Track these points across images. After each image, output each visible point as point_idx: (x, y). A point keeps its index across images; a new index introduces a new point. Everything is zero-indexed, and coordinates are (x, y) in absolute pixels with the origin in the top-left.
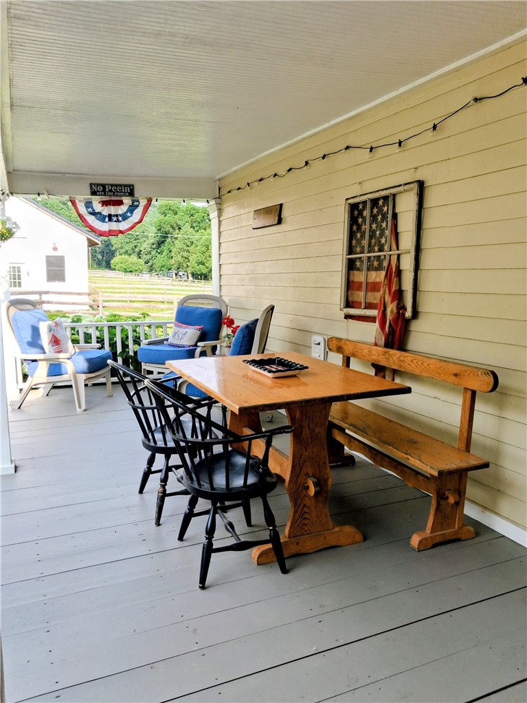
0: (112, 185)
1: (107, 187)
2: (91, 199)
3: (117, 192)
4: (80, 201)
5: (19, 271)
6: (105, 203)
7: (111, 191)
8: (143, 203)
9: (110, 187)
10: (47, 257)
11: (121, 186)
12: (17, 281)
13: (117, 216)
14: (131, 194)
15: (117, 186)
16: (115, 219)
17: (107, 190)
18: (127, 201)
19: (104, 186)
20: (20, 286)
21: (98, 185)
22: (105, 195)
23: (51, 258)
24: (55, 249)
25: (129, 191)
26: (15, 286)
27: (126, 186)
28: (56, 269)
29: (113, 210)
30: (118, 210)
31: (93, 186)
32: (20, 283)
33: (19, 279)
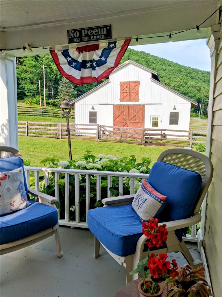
0: (88, 29)
1: (83, 31)
2: (68, 46)
3: (93, 35)
4: (59, 50)
5: (157, 120)
6: (80, 50)
7: (87, 35)
8: (120, 44)
9: (86, 31)
10: (171, 113)
11: (97, 28)
12: (156, 124)
13: (91, 61)
14: (108, 35)
15: (93, 29)
16: (88, 65)
17: (83, 35)
18: (103, 44)
19: (80, 31)
20: (157, 126)
21: (75, 31)
22: (81, 41)
23: (172, 113)
24: (175, 109)
25: (105, 33)
26: (155, 126)
27: (102, 27)
28: (174, 119)
29: (87, 56)
30: (92, 56)
31: (70, 32)
32: (157, 125)
33: (157, 123)
